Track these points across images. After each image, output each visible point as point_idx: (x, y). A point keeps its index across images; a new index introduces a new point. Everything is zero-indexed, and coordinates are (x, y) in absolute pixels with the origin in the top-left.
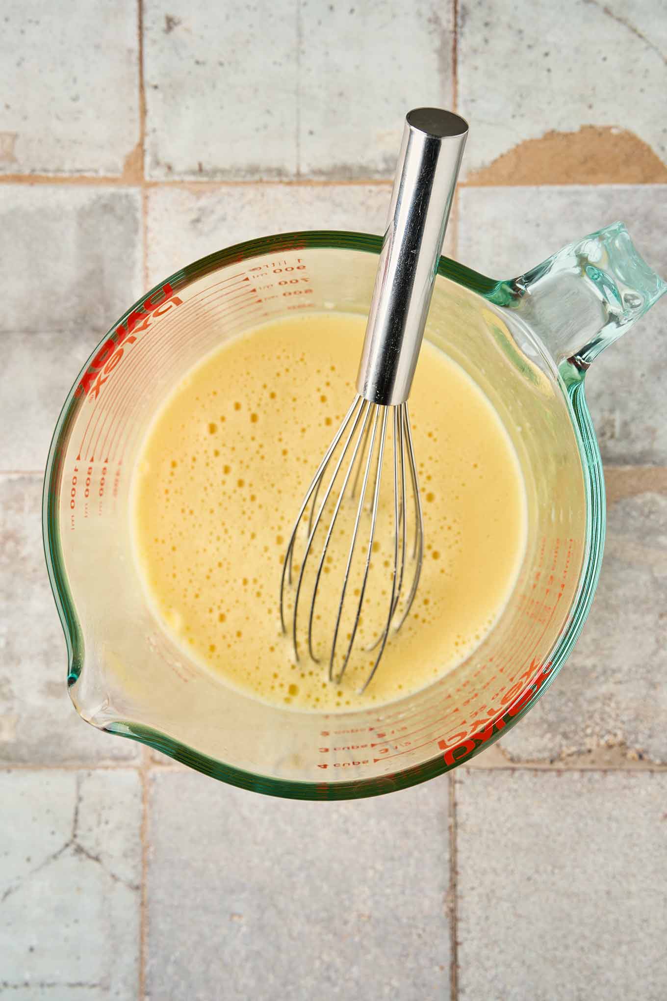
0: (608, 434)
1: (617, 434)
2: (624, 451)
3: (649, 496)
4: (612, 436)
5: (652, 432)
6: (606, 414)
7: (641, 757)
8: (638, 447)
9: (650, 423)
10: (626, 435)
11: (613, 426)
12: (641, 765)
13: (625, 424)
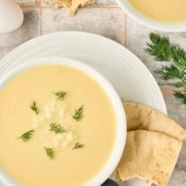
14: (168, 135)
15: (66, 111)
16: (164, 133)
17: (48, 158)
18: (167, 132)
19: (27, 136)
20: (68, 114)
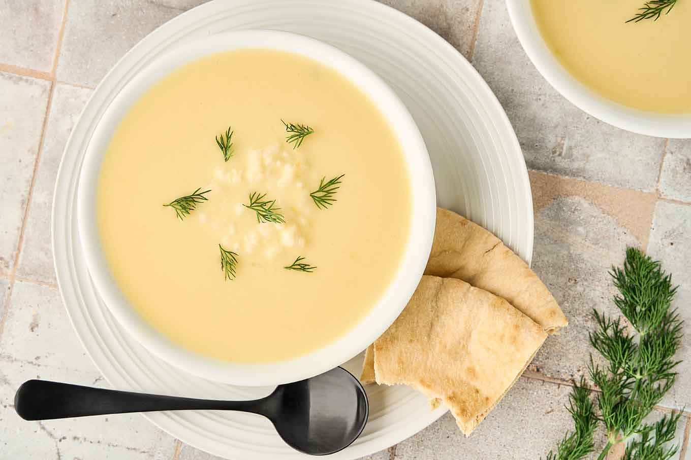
0: (558, 153)
1: (563, 154)
2: (566, 166)
3: (577, 198)
4: (560, 155)
5: (586, 157)
6: (559, 139)
7: (538, 370)
8: (576, 165)
9: (587, 151)
10: (570, 156)
11: (562, 148)
12: (538, 376)
13: (570, 148)
14: (517, 307)
15: (297, 176)
16: (511, 303)
17: (219, 273)
18: (518, 300)
19: (187, 203)
20: (299, 185)
